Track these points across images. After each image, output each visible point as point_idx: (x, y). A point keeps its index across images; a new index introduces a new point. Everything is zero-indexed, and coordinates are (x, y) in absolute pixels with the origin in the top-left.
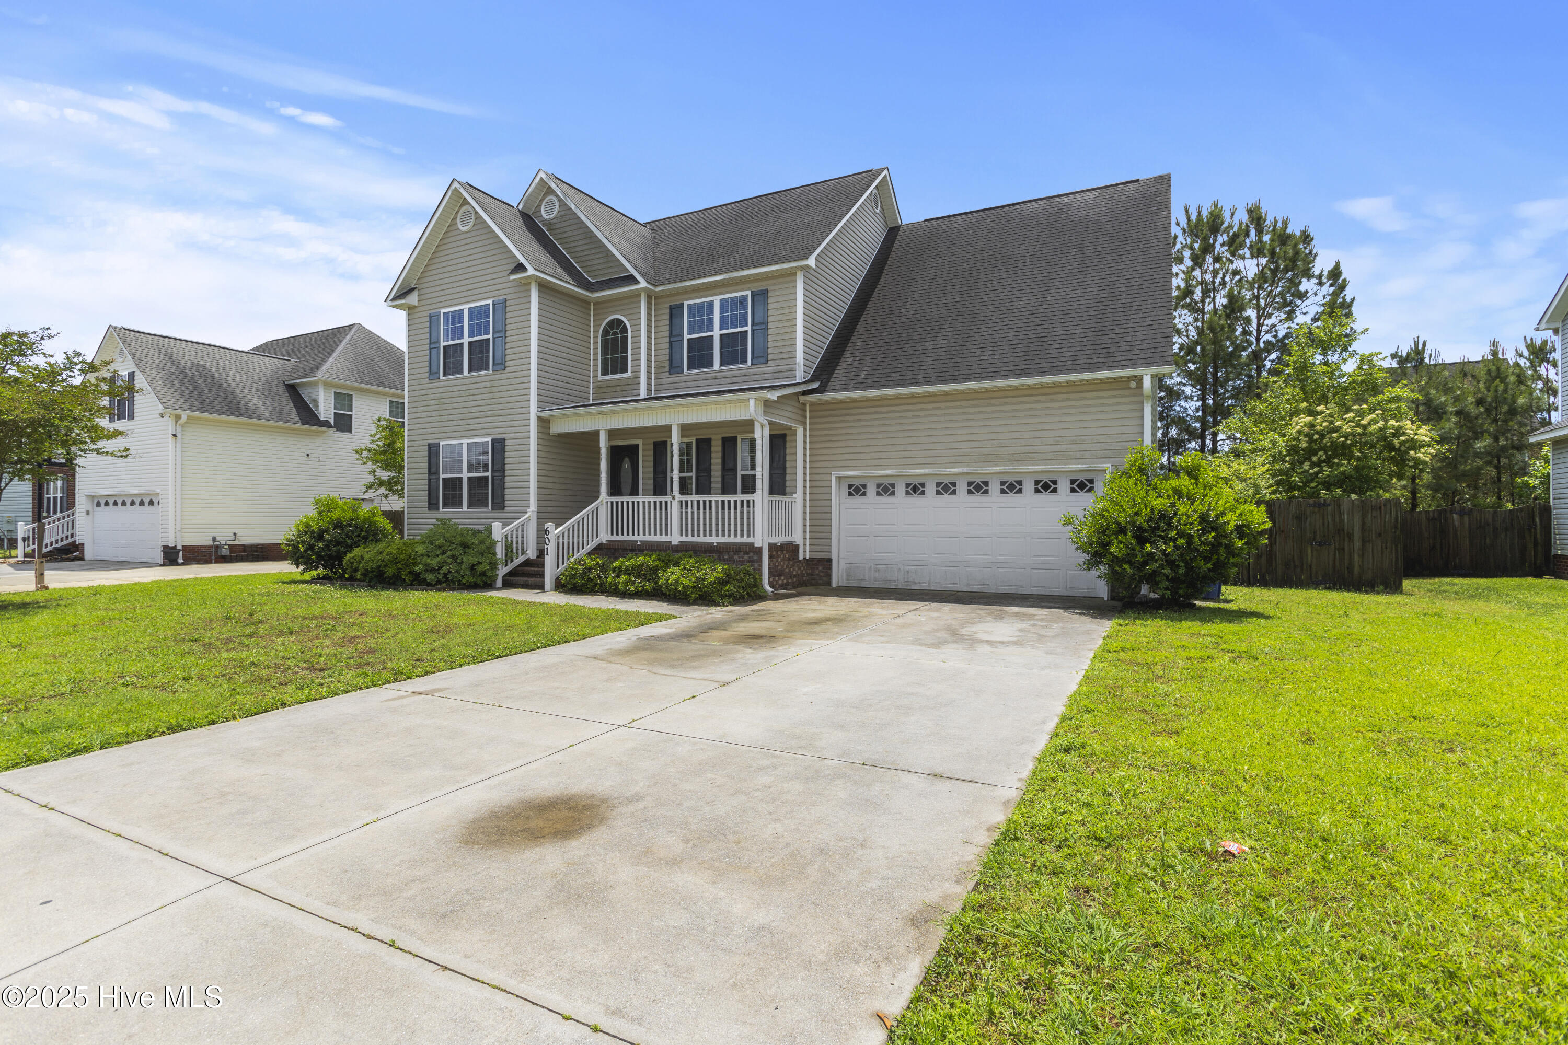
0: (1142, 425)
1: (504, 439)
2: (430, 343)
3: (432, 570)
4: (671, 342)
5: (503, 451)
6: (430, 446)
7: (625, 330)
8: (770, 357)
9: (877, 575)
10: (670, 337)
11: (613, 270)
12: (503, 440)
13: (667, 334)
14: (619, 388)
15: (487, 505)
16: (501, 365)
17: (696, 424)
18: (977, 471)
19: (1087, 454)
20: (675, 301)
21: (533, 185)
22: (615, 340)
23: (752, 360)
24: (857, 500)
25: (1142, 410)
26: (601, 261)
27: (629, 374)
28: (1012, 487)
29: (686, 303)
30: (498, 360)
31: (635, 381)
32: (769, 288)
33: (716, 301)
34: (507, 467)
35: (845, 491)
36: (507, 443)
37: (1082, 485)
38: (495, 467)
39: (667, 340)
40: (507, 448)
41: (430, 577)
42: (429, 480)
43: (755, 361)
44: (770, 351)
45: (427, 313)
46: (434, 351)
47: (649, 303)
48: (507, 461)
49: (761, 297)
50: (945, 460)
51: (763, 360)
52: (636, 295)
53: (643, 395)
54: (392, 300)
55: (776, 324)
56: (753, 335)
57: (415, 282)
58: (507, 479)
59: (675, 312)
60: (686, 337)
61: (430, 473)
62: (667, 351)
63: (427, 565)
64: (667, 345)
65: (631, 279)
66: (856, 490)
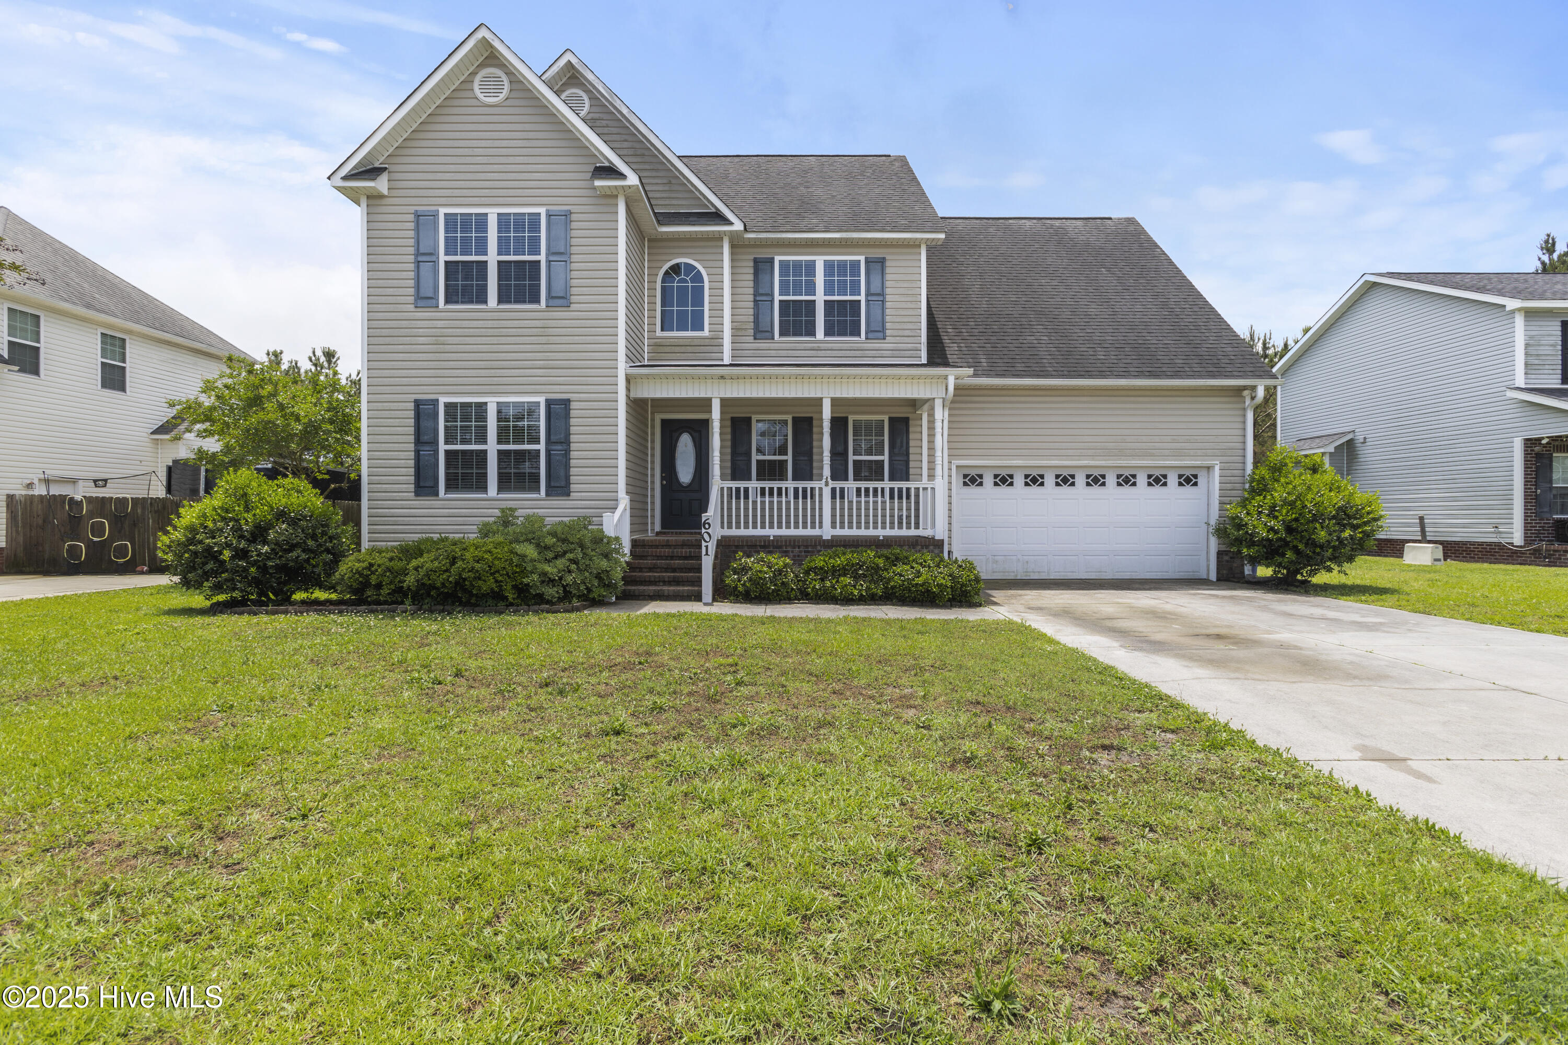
0: (1244, 429)
1: (569, 401)
2: (418, 254)
3: (551, 581)
4: (755, 301)
5: (567, 416)
6: (418, 403)
7: (698, 277)
8: (888, 332)
9: (995, 566)
10: (755, 295)
11: (680, 202)
12: (566, 403)
13: (751, 291)
14: (689, 349)
15: (537, 489)
16: (561, 299)
17: (855, 399)
18: (1097, 463)
19: (1199, 452)
20: (763, 254)
21: (555, 69)
22: (683, 291)
23: (866, 333)
24: (973, 490)
25: (1244, 416)
26: (660, 188)
27: (706, 333)
28: (1127, 480)
29: (777, 259)
30: (558, 290)
31: (716, 342)
32: (888, 257)
33: (820, 262)
34: (573, 438)
35: (957, 481)
36: (573, 405)
37: (1188, 480)
38: (553, 438)
39: (751, 298)
40: (573, 413)
41: (551, 592)
42: (417, 452)
43: (870, 335)
44: (888, 325)
45: (412, 209)
46: (425, 268)
47: (732, 254)
48: (573, 429)
49: (877, 265)
50: (1070, 452)
51: (880, 335)
52: (717, 239)
53: (727, 361)
54: (345, 178)
55: (897, 298)
56: (868, 305)
57: (382, 159)
58: (573, 454)
59: (762, 267)
60: (777, 297)
61: (418, 441)
62: (751, 312)
63: (544, 574)
64: (751, 304)
65: (718, 217)
66: (972, 480)
